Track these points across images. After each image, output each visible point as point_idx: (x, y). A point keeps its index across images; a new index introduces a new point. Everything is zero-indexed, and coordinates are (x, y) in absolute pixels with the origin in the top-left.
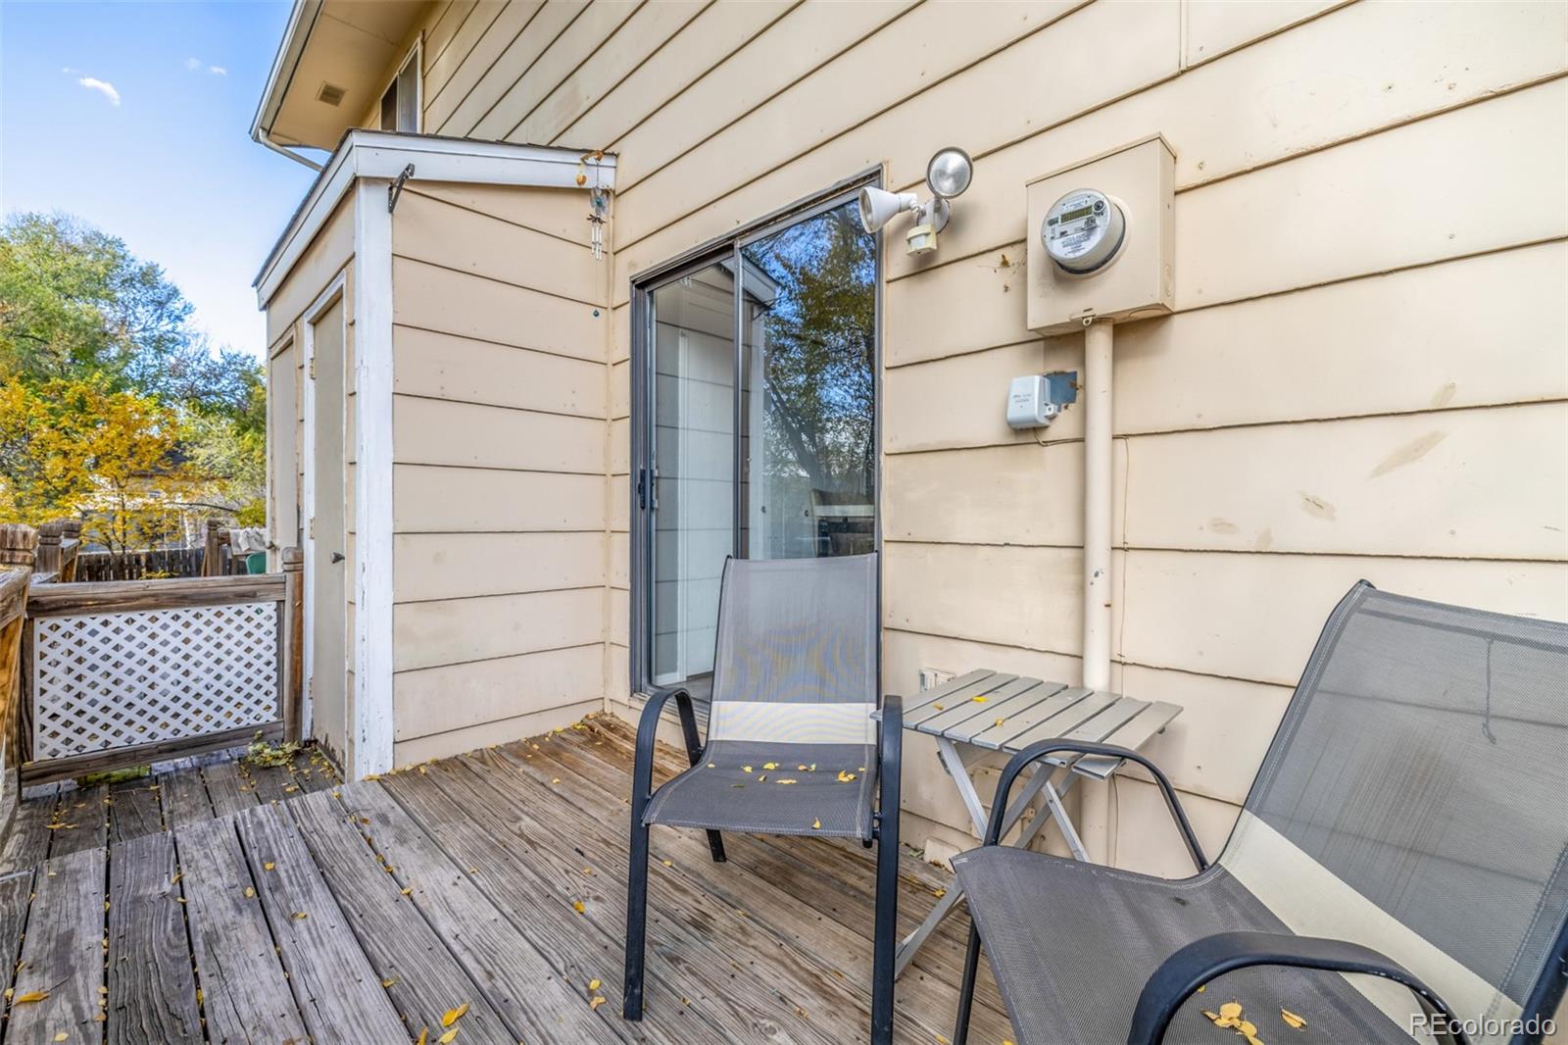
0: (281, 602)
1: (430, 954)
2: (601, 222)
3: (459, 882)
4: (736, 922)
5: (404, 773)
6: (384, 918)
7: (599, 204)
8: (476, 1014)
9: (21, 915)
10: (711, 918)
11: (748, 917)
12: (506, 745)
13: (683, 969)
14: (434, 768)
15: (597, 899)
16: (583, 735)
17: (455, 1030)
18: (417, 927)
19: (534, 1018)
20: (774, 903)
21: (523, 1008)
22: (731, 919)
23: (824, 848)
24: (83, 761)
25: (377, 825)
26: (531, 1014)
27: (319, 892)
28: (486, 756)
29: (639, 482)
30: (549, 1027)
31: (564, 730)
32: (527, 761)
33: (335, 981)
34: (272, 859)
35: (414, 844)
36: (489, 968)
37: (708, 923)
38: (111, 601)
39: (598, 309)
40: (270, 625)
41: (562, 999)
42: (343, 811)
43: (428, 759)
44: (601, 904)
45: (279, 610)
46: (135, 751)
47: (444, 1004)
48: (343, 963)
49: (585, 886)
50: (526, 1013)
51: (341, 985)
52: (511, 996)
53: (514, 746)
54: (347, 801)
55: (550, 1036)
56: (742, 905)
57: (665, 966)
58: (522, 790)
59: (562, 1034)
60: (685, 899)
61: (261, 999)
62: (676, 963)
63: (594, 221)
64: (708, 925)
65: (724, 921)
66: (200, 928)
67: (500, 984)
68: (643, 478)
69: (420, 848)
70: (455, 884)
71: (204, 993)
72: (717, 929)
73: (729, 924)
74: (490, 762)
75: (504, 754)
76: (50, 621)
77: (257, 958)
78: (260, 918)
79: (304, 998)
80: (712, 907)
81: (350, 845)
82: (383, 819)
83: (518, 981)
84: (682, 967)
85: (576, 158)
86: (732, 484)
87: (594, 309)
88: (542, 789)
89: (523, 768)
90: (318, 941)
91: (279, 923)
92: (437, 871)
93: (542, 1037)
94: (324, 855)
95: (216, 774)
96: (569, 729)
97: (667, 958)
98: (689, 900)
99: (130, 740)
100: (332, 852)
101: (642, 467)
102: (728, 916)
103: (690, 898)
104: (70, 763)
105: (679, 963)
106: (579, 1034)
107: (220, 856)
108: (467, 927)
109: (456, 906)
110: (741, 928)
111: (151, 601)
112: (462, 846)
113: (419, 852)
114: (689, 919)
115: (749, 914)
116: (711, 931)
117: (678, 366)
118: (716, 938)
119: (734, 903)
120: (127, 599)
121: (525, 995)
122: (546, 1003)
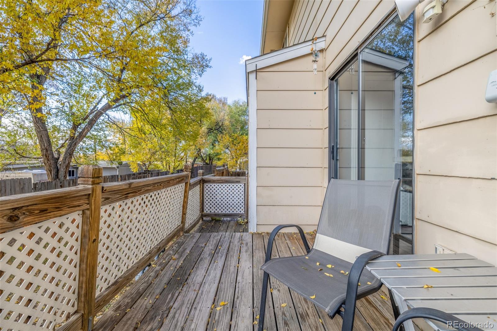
0: (245, 184)
1: (231, 284)
2: (317, 61)
3: (250, 268)
4: (316, 324)
5: (259, 234)
6: (230, 269)
7: (316, 55)
8: (228, 306)
9: (184, 242)
10: (309, 317)
11: (323, 324)
12: (288, 233)
13: (286, 329)
14: (266, 234)
15: (279, 290)
16: (312, 236)
17: (221, 308)
18: (234, 276)
19: (238, 317)
20: (337, 325)
21: (238, 312)
22: (316, 322)
23: (377, 314)
24: (211, 214)
25: (245, 245)
26: (238, 315)
27: (224, 258)
28: (280, 235)
29: (331, 150)
30: (239, 321)
31: (307, 233)
32: (290, 239)
33: (211, 280)
34: (221, 246)
35: (248, 253)
36: (239, 296)
37: (307, 318)
38: (215, 181)
39: (316, 92)
40: (243, 189)
41: (248, 316)
42: (241, 239)
43: (266, 231)
44: (278, 292)
45: (244, 186)
46: (219, 214)
47: (224, 300)
48: (215, 277)
49: (278, 285)
50: (237, 314)
51: (211, 282)
52: (238, 307)
53: (289, 234)
54: (243, 237)
55: (238, 324)
56: (323, 318)
57: (282, 324)
58: (283, 248)
59: (240, 326)
60: (305, 305)
61: (198, 277)
62: (286, 325)
63: (315, 62)
64: (306, 319)
65: (312, 321)
66: (202, 256)
67: (238, 302)
68: (333, 149)
69: (249, 255)
70: (249, 268)
71: (192, 271)
72: (308, 322)
73: (314, 323)
74: (280, 237)
75: (285, 236)
76: (207, 184)
77: (204, 268)
78: (211, 259)
79: (203, 282)
80: (312, 313)
81: (236, 248)
82: (247, 244)
83: (242, 303)
84: (286, 328)
85: (310, 43)
86: (357, 149)
87: (314, 92)
88: (288, 249)
89: (288, 241)
90: (215, 269)
91: (213, 261)
92: (248, 262)
93: (236, 323)
94: (230, 249)
95: (232, 223)
96: (308, 233)
97: (284, 322)
98: (306, 306)
99: (218, 212)
100: (232, 249)
101: (333, 145)
102: (315, 320)
103: (307, 305)
104: (209, 214)
105: (287, 326)
106: (244, 329)
107: (215, 241)
108: (243, 281)
109: (245, 274)
110: (317, 327)
111: (221, 181)
112: (257, 258)
113: (248, 256)
114: (301, 313)
115: (324, 323)
116: (305, 321)
117: (351, 105)
118: (305, 325)
119: (321, 316)
120: (218, 181)
121: (241, 309)
122: (243, 314)
